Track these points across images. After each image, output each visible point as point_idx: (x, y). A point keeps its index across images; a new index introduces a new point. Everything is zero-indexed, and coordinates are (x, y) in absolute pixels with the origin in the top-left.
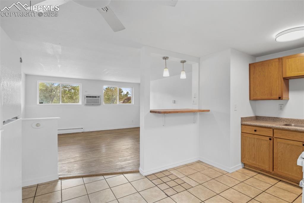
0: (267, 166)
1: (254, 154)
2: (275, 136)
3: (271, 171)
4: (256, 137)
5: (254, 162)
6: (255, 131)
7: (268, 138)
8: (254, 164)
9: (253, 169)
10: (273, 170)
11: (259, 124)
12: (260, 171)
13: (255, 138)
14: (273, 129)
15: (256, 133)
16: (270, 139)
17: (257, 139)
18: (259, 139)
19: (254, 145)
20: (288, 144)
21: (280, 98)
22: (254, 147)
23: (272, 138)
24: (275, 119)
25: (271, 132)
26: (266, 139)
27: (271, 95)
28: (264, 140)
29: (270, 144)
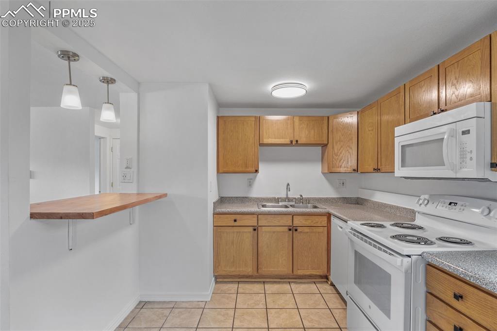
0: (249, 270)
1: (234, 256)
2: (259, 225)
3: (255, 273)
4: (236, 229)
5: (233, 269)
6: (235, 221)
7: (251, 229)
8: (233, 271)
9: (229, 280)
10: (258, 272)
11: (240, 210)
12: (239, 278)
13: (234, 232)
14: (258, 215)
15: (236, 224)
16: (255, 230)
17: (238, 232)
18: (240, 232)
19: (233, 243)
20: (274, 232)
21: (257, 171)
22: (232, 247)
23: (256, 228)
24: (244, 200)
25: (254, 219)
26: (249, 231)
27: (246, 167)
28: (246, 232)
29: (253, 237)
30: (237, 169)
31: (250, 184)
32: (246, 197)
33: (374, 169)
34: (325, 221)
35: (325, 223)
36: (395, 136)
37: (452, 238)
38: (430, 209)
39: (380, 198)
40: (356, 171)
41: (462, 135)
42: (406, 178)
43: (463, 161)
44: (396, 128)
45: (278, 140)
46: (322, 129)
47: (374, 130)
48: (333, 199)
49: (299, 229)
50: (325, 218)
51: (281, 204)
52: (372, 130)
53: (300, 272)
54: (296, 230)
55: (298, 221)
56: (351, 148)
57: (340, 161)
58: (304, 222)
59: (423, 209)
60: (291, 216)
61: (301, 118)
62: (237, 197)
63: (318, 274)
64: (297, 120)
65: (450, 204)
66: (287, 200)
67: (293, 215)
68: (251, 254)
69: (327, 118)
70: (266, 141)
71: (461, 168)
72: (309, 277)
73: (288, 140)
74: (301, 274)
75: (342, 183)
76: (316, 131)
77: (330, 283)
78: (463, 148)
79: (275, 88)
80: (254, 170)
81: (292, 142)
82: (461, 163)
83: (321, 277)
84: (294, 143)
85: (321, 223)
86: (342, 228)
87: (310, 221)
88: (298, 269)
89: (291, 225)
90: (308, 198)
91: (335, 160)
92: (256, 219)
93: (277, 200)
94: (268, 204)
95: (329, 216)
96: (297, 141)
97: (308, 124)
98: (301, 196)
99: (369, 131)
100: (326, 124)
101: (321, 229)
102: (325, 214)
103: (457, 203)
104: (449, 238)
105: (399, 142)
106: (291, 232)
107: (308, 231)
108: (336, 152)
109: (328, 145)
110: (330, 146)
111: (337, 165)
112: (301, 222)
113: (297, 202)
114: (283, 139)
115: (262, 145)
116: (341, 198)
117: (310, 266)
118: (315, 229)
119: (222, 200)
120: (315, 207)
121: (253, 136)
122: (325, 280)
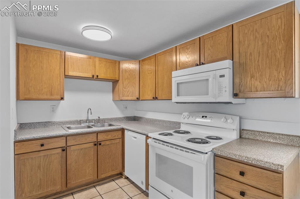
1: (40, 180)
2: (68, 145)
3: (64, 188)
4: (42, 154)
6: (42, 145)
7: (60, 150)
10: (66, 187)
14: (66, 136)
15: (43, 148)
16: (63, 150)
17: (45, 155)
18: (48, 155)
19: (39, 167)
20: (82, 149)
21: (62, 99)
22: (39, 170)
23: (65, 148)
24: (46, 124)
25: (63, 141)
26: (58, 152)
27: (51, 95)
28: (54, 154)
29: (62, 157)
30: (41, 97)
31: (54, 110)
32: (49, 122)
33: (153, 98)
34: (120, 134)
35: (120, 136)
36: (172, 77)
37: (213, 136)
38: (191, 120)
39: (150, 115)
40: (138, 99)
41: (220, 77)
42: (177, 103)
43: (221, 93)
44: (173, 72)
45: (82, 74)
46: (115, 70)
47: (153, 73)
48: (120, 118)
49: (102, 143)
50: (120, 132)
51: (83, 125)
52: (151, 73)
53: (103, 176)
54: (100, 144)
55: (101, 137)
56: (135, 84)
57: (128, 92)
58: (106, 137)
59: (186, 121)
60: (96, 134)
61: (101, 59)
62: (39, 123)
63: (116, 173)
64: (97, 60)
65: (203, 117)
66: (88, 122)
67: (97, 133)
68: (60, 173)
69: (118, 62)
70: (71, 73)
71: (219, 96)
72: (109, 177)
73: (90, 74)
74: (105, 177)
75: (125, 107)
76: (111, 70)
77: (124, 177)
78: (221, 85)
79: (86, 28)
80: (59, 97)
81: (93, 76)
82: (219, 94)
83: (118, 175)
84: (95, 77)
85: (118, 136)
86: (136, 138)
87: (110, 136)
88: (102, 174)
89: (96, 141)
90: (103, 119)
91: (124, 91)
92: (65, 140)
93: (80, 122)
94: (72, 126)
95: (123, 130)
96: (97, 76)
97: (105, 64)
98: (99, 117)
99: (149, 73)
100: (118, 66)
101: (118, 141)
102: (120, 129)
103: (207, 117)
104: (212, 136)
105: (175, 81)
106: (96, 146)
107: (109, 143)
108: (125, 86)
109: (119, 81)
110: (120, 81)
111: (126, 95)
112: (104, 137)
113: (95, 122)
114: (86, 73)
115: (67, 77)
116: (125, 117)
117: (110, 169)
118: (113, 142)
119: (22, 126)
120: (110, 125)
121: (58, 68)
122: (120, 176)
